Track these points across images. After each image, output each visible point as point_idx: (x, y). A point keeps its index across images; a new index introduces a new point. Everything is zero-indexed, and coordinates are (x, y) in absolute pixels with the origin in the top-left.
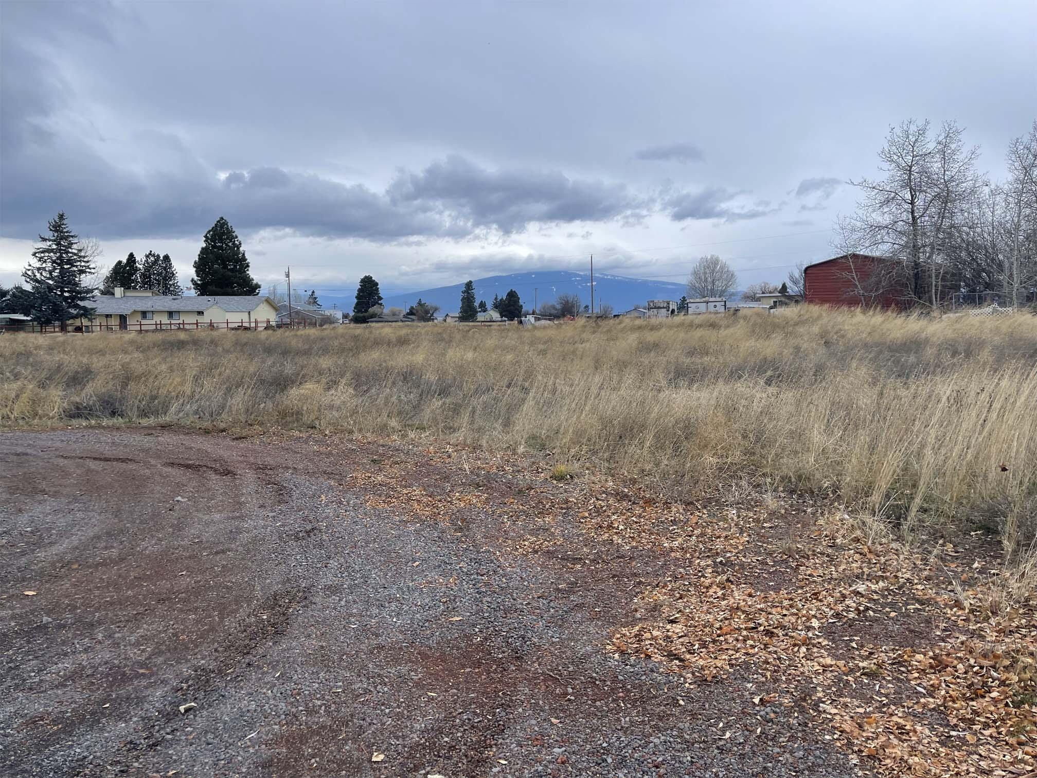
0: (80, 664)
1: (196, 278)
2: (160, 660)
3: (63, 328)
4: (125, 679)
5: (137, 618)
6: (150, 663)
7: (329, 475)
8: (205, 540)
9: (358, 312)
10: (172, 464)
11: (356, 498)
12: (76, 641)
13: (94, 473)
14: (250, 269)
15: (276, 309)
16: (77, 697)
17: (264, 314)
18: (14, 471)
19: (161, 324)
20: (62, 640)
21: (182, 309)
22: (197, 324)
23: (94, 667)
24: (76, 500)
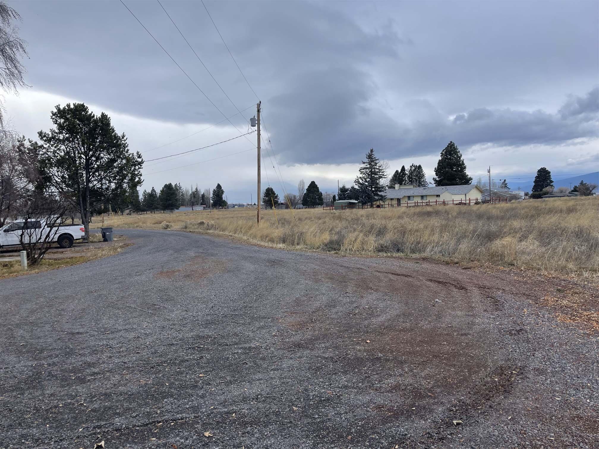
0: (398, 382)
1: (436, 177)
2: (439, 390)
3: (372, 206)
4: (421, 397)
5: (424, 364)
6: (433, 390)
7: (528, 296)
8: (454, 326)
9: (535, 191)
10: (431, 280)
11: (549, 314)
12: (395, 370)
13: (393, 281)
14: (466, 169)
15: (481, 192)
16: (399, 400)
17: (474, 195)
18: (357, 277)
19: (417, 203)
20: (388, 367)
21: (429, 194)
22: (436, 202)
23: (405, 385)
24: (386, 294)
